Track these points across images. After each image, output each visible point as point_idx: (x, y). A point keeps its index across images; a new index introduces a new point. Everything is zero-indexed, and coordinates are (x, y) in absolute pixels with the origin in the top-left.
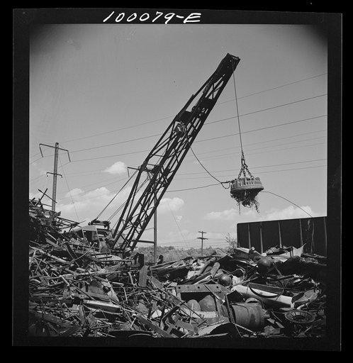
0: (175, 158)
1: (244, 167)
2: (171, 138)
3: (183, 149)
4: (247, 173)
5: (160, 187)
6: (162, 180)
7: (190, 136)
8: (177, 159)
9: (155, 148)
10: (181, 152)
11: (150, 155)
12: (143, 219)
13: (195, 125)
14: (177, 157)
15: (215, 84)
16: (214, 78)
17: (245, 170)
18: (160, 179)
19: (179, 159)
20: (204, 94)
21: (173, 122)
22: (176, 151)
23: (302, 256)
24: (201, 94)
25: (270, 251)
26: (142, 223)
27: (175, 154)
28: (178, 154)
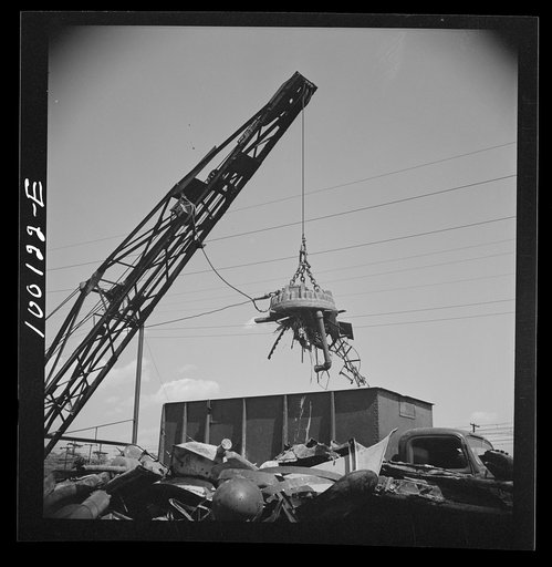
0: (164, 269)
1: (305, 267)
2: (156, 230)
3: (181, 252)
4: (308, 279)
5: (124, 327)
6: (130, 313)
7: (200, 227)
8: (166, 272)
9: (121, 248)
10: (176, 257)
11: (108, 260)
12: (78, 392)
13: (210, 208)
14: (168, 268)
15: (264, 129)
16: (265, 115)
17: (305, 274)
18: (126, 311)
19: (170, 272)
20: (241, 146)
21: (166, 199)
22: (168, 256)
23: (386, 471)
24: (234, 144)
25: (290, 456)
26: (73, 401)
27: (165, 261)
28: (170, 262)
